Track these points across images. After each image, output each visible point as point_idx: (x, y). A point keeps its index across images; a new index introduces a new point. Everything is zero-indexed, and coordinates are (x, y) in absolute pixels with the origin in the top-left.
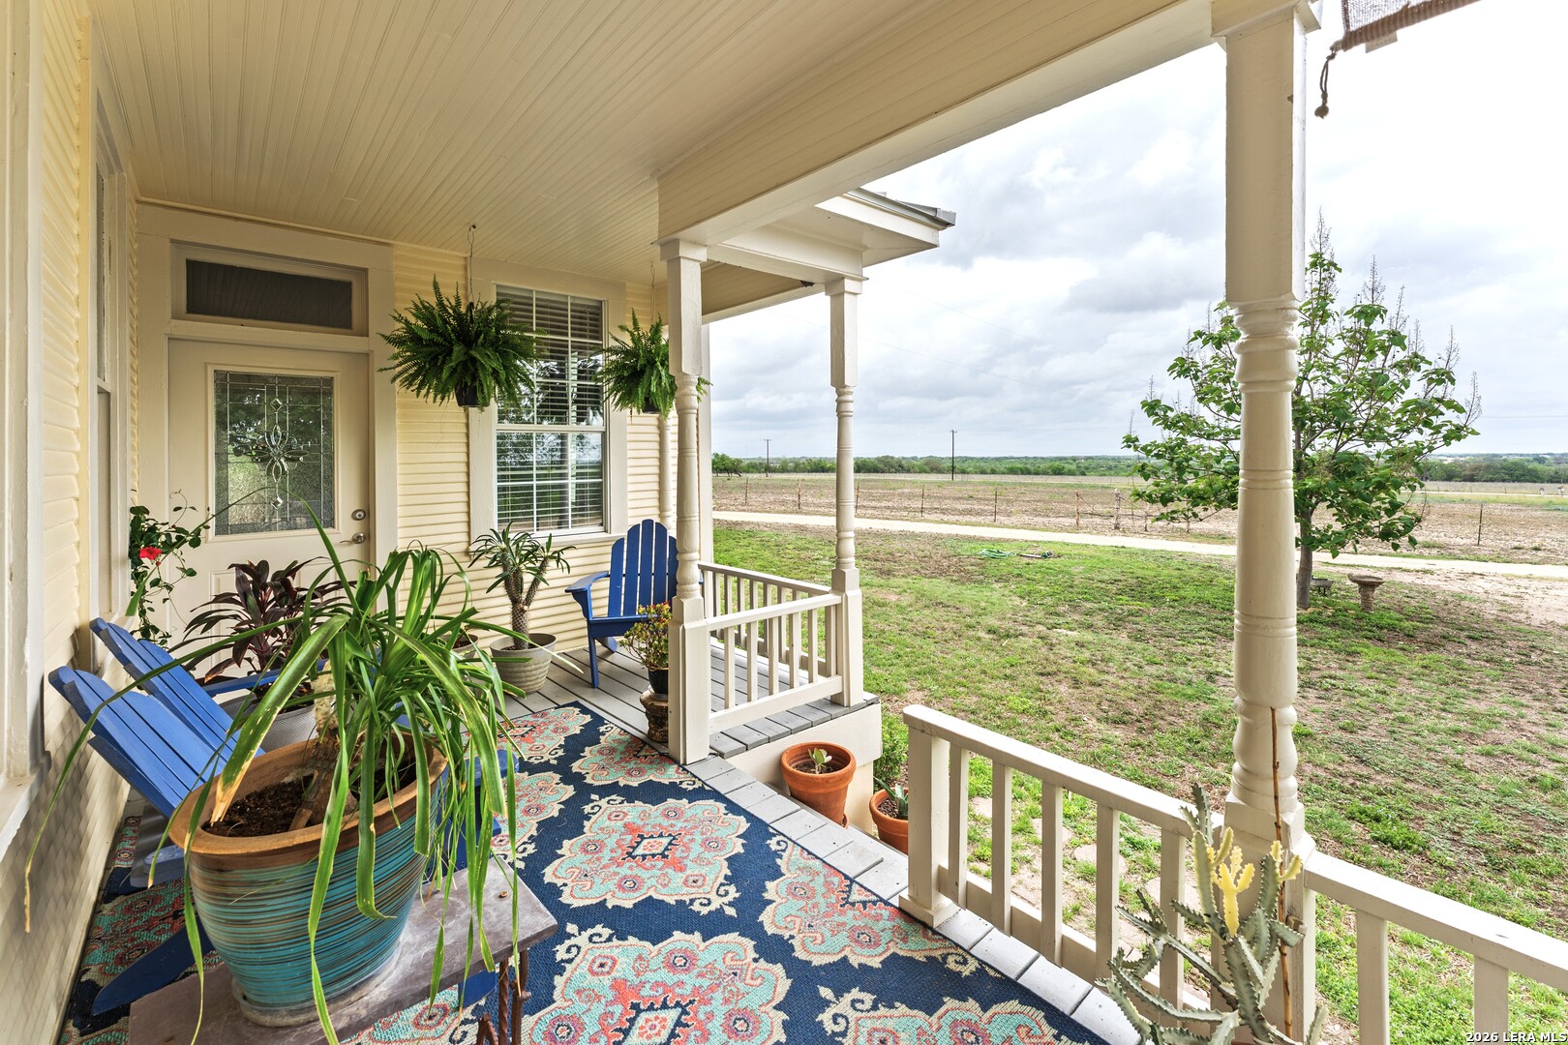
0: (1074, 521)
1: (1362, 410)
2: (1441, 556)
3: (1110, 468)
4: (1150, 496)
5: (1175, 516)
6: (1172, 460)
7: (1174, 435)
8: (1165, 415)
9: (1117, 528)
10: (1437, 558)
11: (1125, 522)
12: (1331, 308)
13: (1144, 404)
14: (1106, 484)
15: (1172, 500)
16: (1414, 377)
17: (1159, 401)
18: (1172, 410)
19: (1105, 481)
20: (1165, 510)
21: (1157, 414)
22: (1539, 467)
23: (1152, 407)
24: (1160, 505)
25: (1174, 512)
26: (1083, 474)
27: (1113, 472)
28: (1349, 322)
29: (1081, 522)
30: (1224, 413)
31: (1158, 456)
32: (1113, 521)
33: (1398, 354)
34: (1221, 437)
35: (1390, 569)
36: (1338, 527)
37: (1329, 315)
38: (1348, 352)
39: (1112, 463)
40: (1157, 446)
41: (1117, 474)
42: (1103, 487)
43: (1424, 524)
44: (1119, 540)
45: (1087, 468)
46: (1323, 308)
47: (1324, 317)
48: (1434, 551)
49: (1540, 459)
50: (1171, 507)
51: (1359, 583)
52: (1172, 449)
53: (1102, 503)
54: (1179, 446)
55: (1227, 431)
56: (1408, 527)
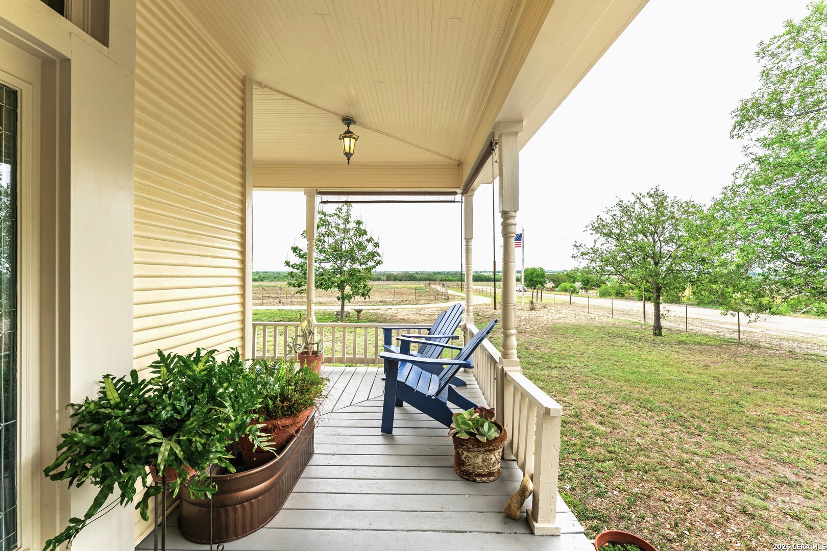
0: (261, 301)
1: (358, 254)
2: (384, 305)
3: (275, 278)
4: (294, 284)
5: (302, 291)
6: (302, 270)
7: (303, 261)
8: (300, 253)
9: (280, 302)
10: (382, 305)
11: (283, 300)
12: (350, 219)
13: (292, 248)
14: (274, 285)
15: (302, 286)
16: (371, 244)
17: (297, 247)
18: (302, 251)
19: (273, 284)
20: (299, 289)
21: (297, 252)
22: (416, 275)
23: (295, 249)
24: (298, 288)
25: (302, 290)
26: (262, 281)
27: (277, 279)
28: (355, 225)
29: (264, 301)
30: (319, 253)
31: (298, 269)
32: (278, 300)
33: (366, 238)
34: (318, 262)
35: (369, 309)
36: (351, 293)
37: (350, 222)
38: (355, 235)
39: (276, 275)
40: (297, 265)
41: (279, 280)
42: (272, 286)
43: (372, 290)
44: (281, 307)
45: (264, 278)
46: (348, 219)
47: (348, 222)
48: (383, 303)
49: (417, 273)
50: (301, 288)
51: (357, 311)
52: (302, 266)
53: (273, 293)
54: (304, 264)
55: (321, 260)
56: (368, 292)
